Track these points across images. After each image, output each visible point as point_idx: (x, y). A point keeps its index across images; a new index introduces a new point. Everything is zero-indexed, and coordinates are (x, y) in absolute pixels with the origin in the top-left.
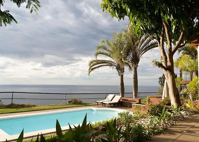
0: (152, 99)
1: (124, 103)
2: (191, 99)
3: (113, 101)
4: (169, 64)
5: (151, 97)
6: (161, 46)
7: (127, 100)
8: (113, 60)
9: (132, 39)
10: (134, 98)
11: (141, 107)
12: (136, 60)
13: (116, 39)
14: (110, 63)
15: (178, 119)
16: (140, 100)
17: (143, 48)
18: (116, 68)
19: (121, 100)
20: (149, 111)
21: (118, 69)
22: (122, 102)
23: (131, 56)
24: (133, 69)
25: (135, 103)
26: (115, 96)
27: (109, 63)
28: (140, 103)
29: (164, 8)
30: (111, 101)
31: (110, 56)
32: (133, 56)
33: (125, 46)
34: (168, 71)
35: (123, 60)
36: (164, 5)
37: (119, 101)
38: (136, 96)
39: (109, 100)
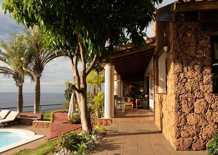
0: (56, 115)
1: (22, 120)
2: (97, 116)
3: (7, 119)
4: (82, 86)
5: (55, 112)
6: (75, 66)
7: (27, 116)
8: (9, 67)
9: (37, 44)
10: (35, 112)
11: (44, 124)
12: (39, 68)
13: (15, 42)
14: (5, 71)
15: (91, 146)
16: (42, 116)
17: (48, 56)
18: (13, 77)
19: (19, 117)
20: (61, 143)
21: (16, 78)
22: (20, 119)
23: (34, 63)
24: (36, 79)
25: (37, 119)
26: (10, 112)
27: (3, 70)
28: (42, 119)
29: (84, 31)
30: (5, 118)
31: (5, 61)
32: (36, 64)
33: (26, 51)
34: (81, 94)
35: (24, 69)
36: (83, 27)
37: (16, 118)
38: (37, 110)
39: (2, 118)
